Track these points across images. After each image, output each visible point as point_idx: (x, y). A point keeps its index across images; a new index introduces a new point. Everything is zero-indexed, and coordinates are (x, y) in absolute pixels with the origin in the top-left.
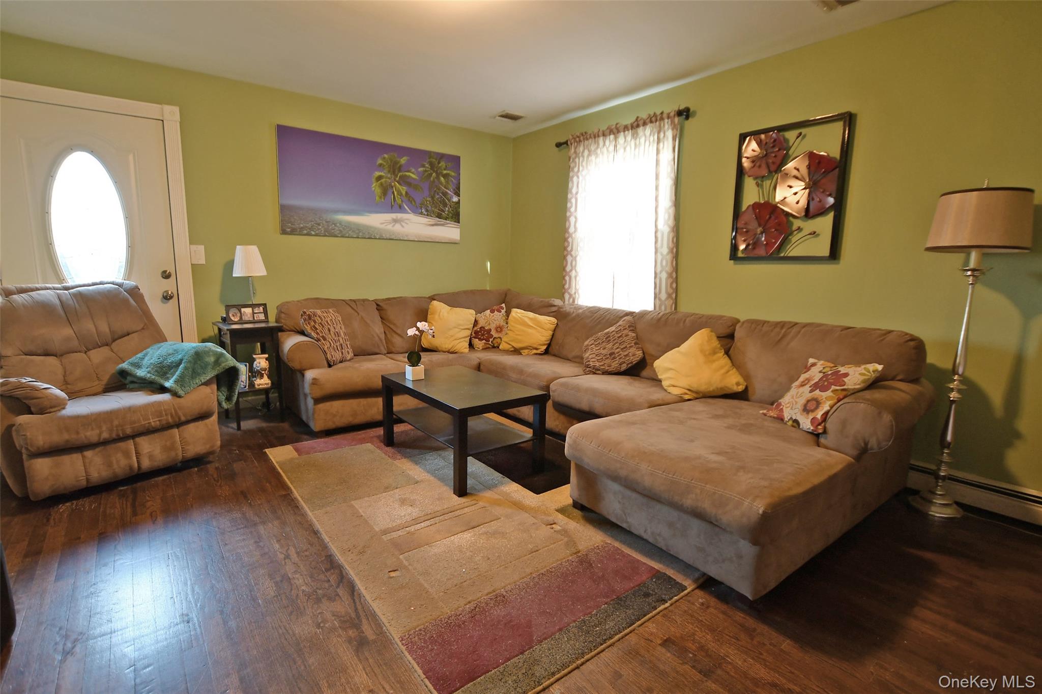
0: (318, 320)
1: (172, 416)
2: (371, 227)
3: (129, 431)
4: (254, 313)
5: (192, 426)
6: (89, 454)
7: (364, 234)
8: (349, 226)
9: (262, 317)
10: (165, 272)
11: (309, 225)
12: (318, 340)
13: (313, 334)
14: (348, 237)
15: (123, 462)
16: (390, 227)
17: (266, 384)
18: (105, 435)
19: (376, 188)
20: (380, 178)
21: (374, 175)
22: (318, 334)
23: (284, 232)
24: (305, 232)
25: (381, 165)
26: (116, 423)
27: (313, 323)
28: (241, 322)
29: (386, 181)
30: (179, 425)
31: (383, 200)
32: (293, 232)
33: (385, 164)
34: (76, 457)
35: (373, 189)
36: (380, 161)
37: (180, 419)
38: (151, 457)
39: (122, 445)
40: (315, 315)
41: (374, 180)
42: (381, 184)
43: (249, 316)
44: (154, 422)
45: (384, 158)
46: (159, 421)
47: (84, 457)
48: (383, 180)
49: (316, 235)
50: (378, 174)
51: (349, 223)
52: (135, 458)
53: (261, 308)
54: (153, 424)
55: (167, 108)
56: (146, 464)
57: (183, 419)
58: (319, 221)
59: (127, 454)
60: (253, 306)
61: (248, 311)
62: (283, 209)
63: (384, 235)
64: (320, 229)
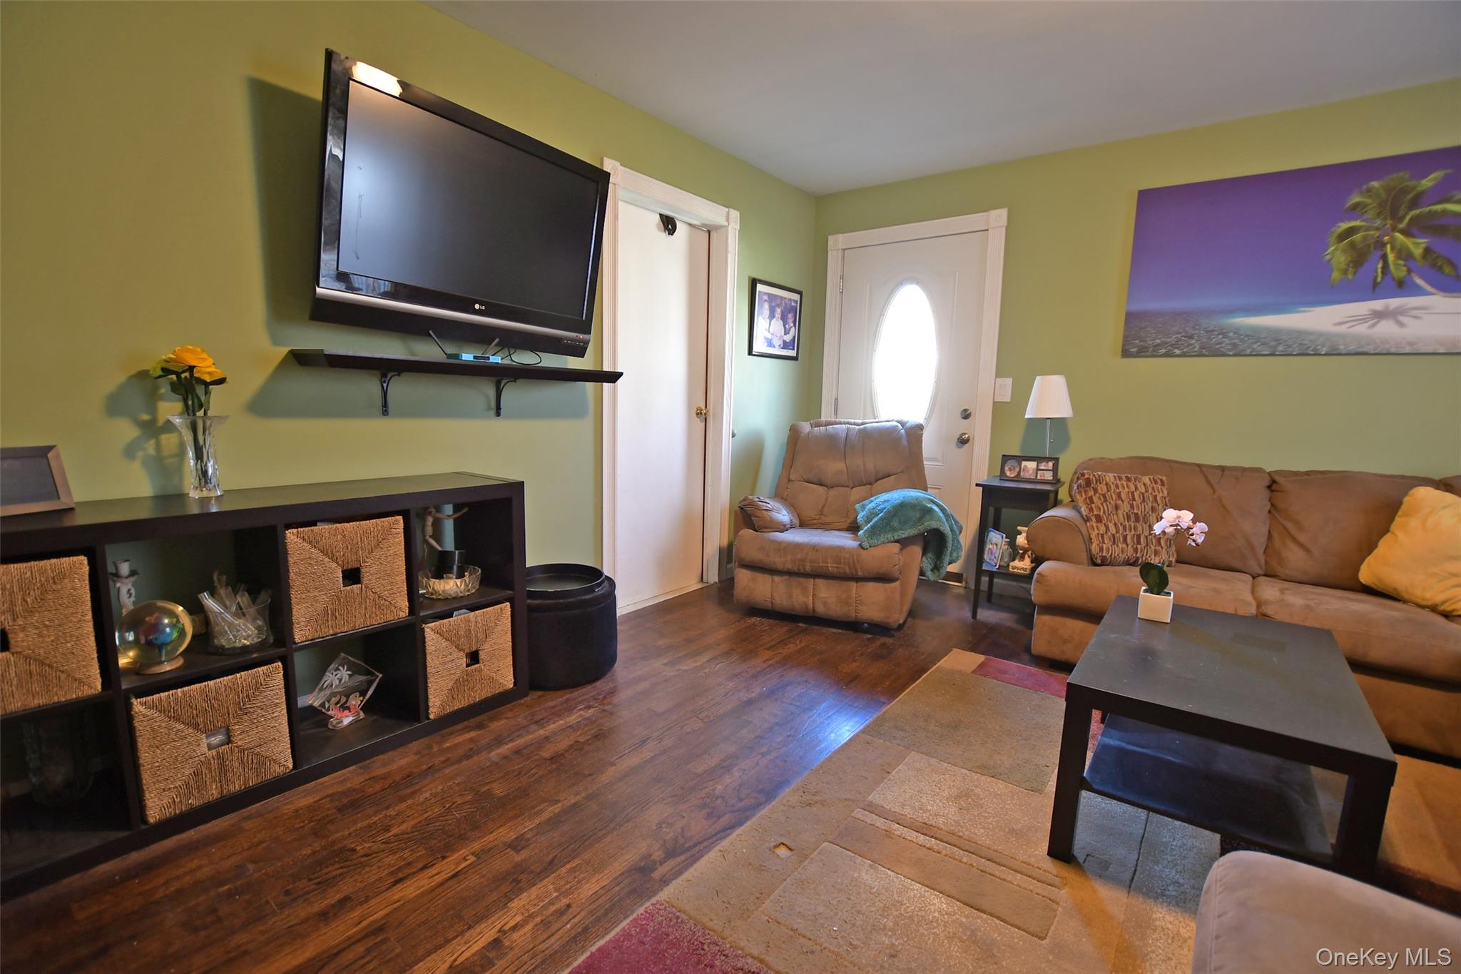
0: (1102, 488)
1: (849, 567)
2: (1310, 333)
3: (808, 568)
4: (1038, 469)
5: (871, 585)
6: (777, 578)
7: (1289, 346)
8: (1255, 335)
9: (1049, 476)
10: (965, 410)
11: (1172, 339)
12: (1087, 520)
13: (1084, 510)
14: (1250, 355)
15: (802, 599)
16: (1362, 329)
17: (1022, 568)
18: (789, 566)
19: (1337, 255)
20: (1351, 232)
21: (1333, 229)
22: (1091, 510)
23: (1126, 353)
24: (1163, 351)
25: (1356, 206)
26: (799, 556)
27: (1091, 493)
28: (1017, 479)
29: (1365, 238)
30: (858, 579)
31: (1350, 276)
32: (1142, 353)
33: (1369, 201)
34: (767, 577)
35: (1328, 257)
36: (1356, 199)
37: (856, 571)
38: (825, 603)
39: (803, 580)
40: (1099, 481)
41: (1332, 239)
42: (1352, 245)
43: (1031, 472)
44: (831, 567)
45: (1369, 191)
46: (837, 568)
47: (773, 580)
48: (1357, 237)
49: (1184, 355)
50: (1344, 226)
51: (1257, 329)
52: (811, 598)
53: (1051, 464)
54: (830, 569)
55: (994, 213)
56: (821, 609)
57: (860, 573)
58: (1190, 331)
59: (805, 591)
60: (1039, 459)
61: (1031, 465)
62: (1131, 317)
63: (1342, 347)
64: (1192, 344)
